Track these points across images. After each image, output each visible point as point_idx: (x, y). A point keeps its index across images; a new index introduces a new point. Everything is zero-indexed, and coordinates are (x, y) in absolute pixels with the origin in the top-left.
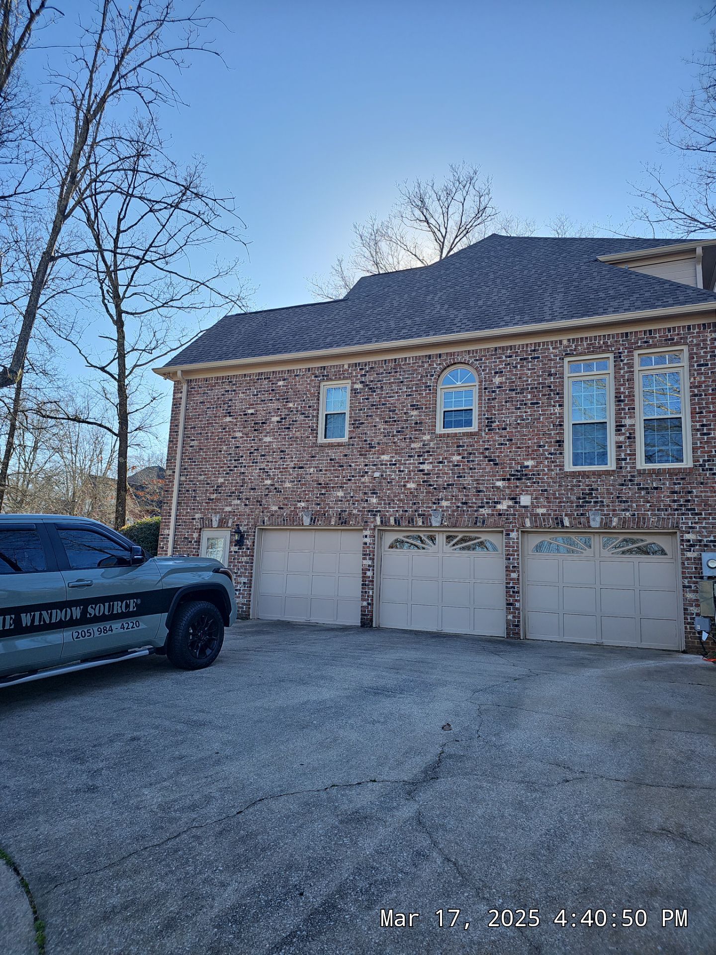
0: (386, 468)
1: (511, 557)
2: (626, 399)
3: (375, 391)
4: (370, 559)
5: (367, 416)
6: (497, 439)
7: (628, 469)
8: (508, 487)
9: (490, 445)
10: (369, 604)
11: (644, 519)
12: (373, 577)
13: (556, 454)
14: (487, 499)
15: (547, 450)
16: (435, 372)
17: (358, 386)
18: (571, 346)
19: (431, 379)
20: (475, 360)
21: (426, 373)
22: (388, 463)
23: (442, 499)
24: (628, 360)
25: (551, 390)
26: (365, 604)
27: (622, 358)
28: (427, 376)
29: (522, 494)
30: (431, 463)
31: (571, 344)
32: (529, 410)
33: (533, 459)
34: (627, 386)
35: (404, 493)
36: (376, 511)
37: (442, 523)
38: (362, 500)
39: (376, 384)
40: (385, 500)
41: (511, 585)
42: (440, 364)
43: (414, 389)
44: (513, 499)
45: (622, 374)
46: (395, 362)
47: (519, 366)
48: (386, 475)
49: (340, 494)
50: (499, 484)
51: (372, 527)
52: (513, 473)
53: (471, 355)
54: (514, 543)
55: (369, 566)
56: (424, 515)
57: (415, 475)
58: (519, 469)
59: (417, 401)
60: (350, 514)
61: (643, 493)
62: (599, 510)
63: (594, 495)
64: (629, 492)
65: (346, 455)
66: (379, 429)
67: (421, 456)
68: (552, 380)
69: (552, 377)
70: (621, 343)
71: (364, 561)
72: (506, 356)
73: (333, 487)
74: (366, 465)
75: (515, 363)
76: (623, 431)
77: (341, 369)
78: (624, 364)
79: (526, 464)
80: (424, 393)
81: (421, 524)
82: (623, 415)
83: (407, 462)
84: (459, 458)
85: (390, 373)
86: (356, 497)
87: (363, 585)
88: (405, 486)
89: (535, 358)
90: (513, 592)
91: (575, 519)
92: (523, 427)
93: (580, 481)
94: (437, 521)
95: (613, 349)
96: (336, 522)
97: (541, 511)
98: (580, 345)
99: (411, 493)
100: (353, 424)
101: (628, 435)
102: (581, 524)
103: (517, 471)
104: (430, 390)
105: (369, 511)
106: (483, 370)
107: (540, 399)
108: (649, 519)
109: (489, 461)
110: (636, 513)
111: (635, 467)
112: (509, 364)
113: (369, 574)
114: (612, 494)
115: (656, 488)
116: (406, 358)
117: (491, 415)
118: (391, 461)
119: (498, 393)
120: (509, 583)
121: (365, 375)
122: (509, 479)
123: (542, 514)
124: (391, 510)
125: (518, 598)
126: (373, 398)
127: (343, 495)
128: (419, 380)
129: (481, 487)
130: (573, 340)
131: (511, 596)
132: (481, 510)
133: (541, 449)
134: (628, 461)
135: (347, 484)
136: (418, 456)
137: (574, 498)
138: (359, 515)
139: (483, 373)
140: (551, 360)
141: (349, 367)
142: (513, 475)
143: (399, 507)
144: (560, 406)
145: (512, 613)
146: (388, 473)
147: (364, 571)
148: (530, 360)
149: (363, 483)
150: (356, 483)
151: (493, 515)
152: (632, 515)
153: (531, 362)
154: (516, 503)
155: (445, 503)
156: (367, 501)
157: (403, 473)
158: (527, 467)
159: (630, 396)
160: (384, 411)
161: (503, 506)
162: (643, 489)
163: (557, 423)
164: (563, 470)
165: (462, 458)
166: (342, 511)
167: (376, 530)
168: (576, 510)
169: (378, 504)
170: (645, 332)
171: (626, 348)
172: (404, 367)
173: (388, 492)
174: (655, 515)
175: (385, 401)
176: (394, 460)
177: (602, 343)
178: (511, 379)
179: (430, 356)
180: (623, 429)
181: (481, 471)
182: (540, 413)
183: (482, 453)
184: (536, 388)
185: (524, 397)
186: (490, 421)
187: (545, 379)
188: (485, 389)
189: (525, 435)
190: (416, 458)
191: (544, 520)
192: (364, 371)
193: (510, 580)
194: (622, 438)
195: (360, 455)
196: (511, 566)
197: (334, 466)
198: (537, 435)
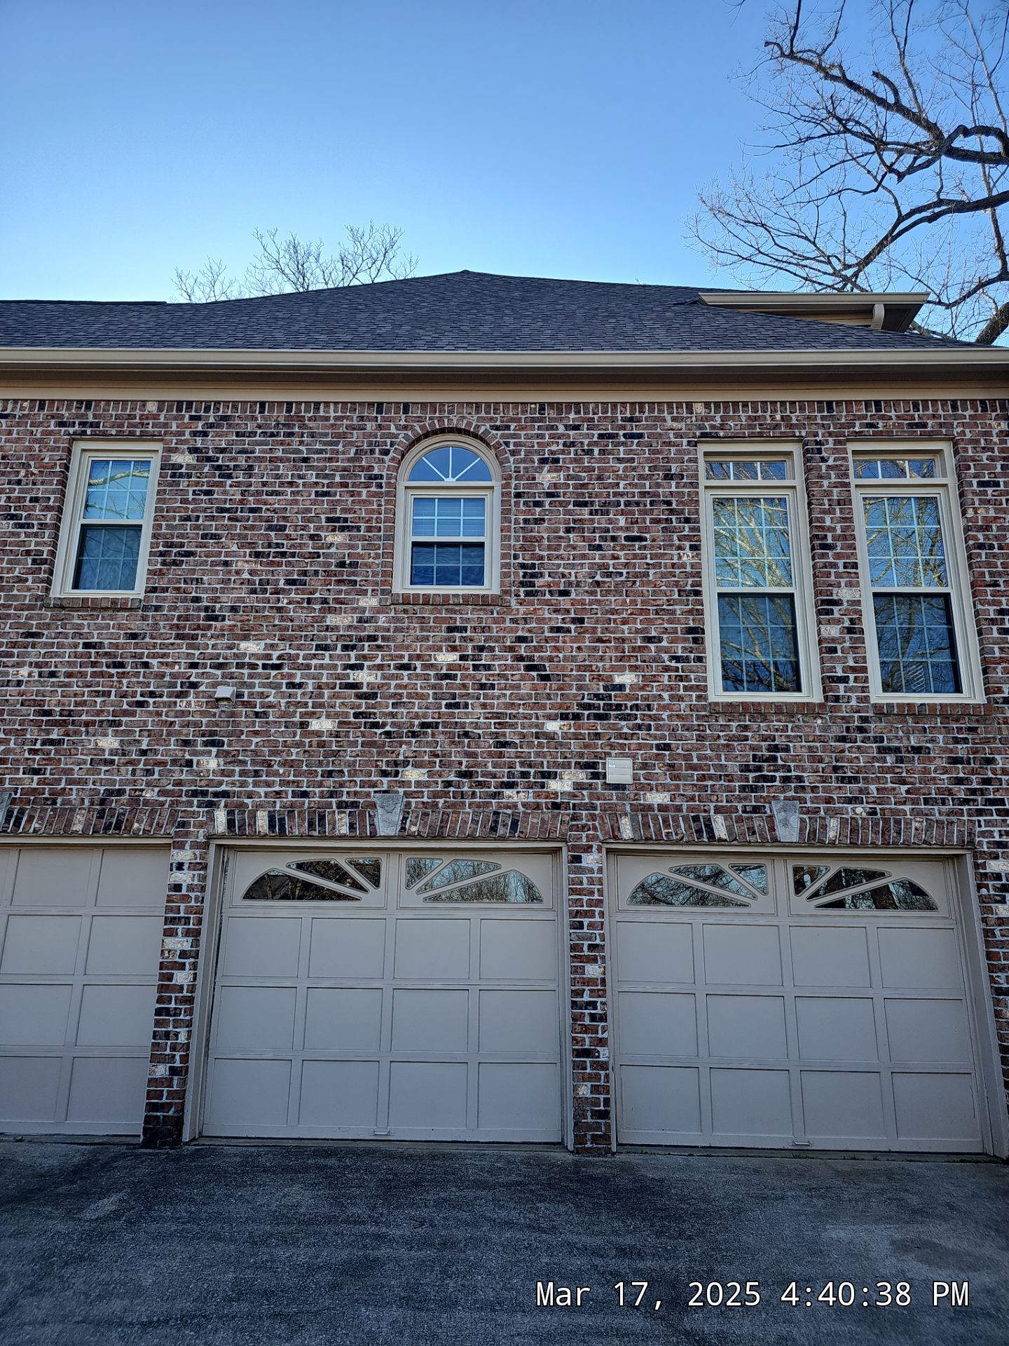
0: (251, 676)
1: (586, 921)
2: (839, 544)
3: (229, 476)
4: (187, 933)
5: (204, 536)
6: (547, 615)
7: (854, 702)
8: (576, 736)
9: (530, 631)
10: (173, 1071)
11: (898, 822)
12: (192, 989)
13: (687, 660)
14: (522, 764)
15: (666, 650)
16: (392, 445)
17: (184, 459)
18: (713, 418)
19: (383, 461)
20: (493, 427)
21: (370, 444)
22: (260, 663)
23: (406, 763)
24: (835, 460)
25: (672, 512)
26: (162, 1071)
27: (824, 454)
28: (372, 452)
29: (609, 754)
30: (380, 667)
31: (712, 414)
32: (621, 553)
33: (634, 668)
34: (838, 514)
35: (298, 745)
36: (216, 794)
37: (403, 828)
38: (174, 762)
39: (235, 459)
40: (244, 763)
41: (586, 998)
42: (405, 428)
43: (338, 479)
44: (587, 766)
45: (825, 488)
46: (289, 410)
47: (596, 451)
48: (251, 694)
49: (109, 742)
50: (553, 726)
51: (201, 839)
52: (586, 701)
53: (483, 414)
54: (591, 881)
55: (183, 954)
56: (354, 805)
57: (334, 696)
58: (602, 691)
59: (344, 511)
60: (134, 801)
61: (890, 759)
62: (794, 798)
63: (780, 762)
64: (859, 757)
65: (134, 636)
66: (238, 573)
67: (353, 647)
68: (673, 489)
69: (673, 483)
70: (819, 421)
71: (168, 940)
72: (566, 426)
73: (87, 724)
74: (194, 666)
75: (586, 442)
76: (836, 615)
77: (138, 412)
78: (828, 467)
79: (618, 680)
80: (364, 491)
81: (345, 830)
82: (833, 578)
83: (314, 662)
84: (453, 657)
85: (272, 435)
86: (156, 752)
87: (159, 1012)
88: (303, 725)
89: (633, 436)
90: (593, 1018)
91: (739, 820)
92: (608, 592)
93: (746, 728)
94: (390, 823)
95: (804, 434)
96: (87, 825)
97: (657, 798)
98: (732, 418)
99: (321, 744)
100: (162, 554)
101: (847, 624)
102: (754, 833)
103: (597, 696)
104: (380, 486)
105: (195, 794)
106: (513, 453)
107: (647, 530)
108: (908, 823)
109: (528, 668)
110: (878, 807)
111: (867, 699)
112: (573, 444)
113: (182, 978)
114: (821, 760)
115: (917, 750)
116: (317, 404)
117: (532, 558)
118: (269, 657)
119: (547, 507)
120: (580, 993)
121: (205, 434)
122: (577, 717)
123: (662, 808)
124: (262, 790)
125: (605, 1035)
126: (225, 493)
127: (116, 745)
128: (349, 460)
129: (509, 733)
130: (717, 404)
131: (586, 1029)
132: (507, 792)
133: (652, 646)
134: (851, 683)
135: (133, 714)
136: (345, 648)
137: (733, 767)
138: (162, 804)
139: (512, 459)
140: (669, 444)
141: (160, 410)
142: (589, 706)
143: (282, 783)
144: (693, 548)
145: (590, 1078)
146: (257, 689)
147: (167, 969)
148: (623, 439)
149: (183, 713)
150: (159, 714)
151: (538, 806)
152: (869, 814)
153: (624, 444)
154: (595, 776)
155: (413, 775)
156: (189, 763)
157: (299, 692)
158: (621, 687)
159: (845, 538)
160: (253, 527)
161: (561, 785)
162: (889, 750)
163: (689, 588)
164: (706, 699)
165: (462, 658)
166: (110, 793)
167: (212, 849)
168: (740, 799)
169: (223, 773)
170: (868, 403)
171: (830, 434)
172: (311, 424)
173: (255, 740)
174: (919, 813)
175: (258, 502)
176: (275, 654)
177: (778, 417)
178: (579, 478)
179: (380, 405)
180: (836, 609)
181: (508, 693)
182: (648, 561)
183: (511, 649)
184: (638, 504)
185: (610, 521)
186: (530, 575)
187: (658, 485)
188: (518, 495)
189: (613, 612)
190: (339, 651)
191: (665, 821)
192: (201, 424)
193: (584, 984)
194: (833, 631)
195: (178, 637)
196: (586, 943)
197: (94, 664)
198: (642, 612)
